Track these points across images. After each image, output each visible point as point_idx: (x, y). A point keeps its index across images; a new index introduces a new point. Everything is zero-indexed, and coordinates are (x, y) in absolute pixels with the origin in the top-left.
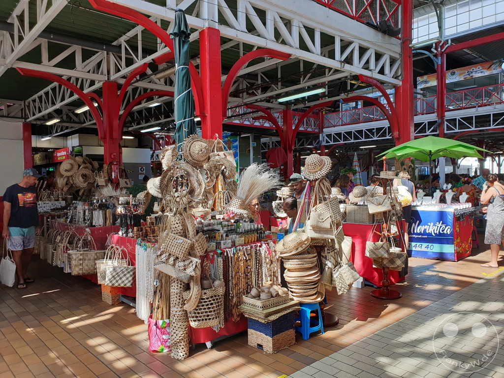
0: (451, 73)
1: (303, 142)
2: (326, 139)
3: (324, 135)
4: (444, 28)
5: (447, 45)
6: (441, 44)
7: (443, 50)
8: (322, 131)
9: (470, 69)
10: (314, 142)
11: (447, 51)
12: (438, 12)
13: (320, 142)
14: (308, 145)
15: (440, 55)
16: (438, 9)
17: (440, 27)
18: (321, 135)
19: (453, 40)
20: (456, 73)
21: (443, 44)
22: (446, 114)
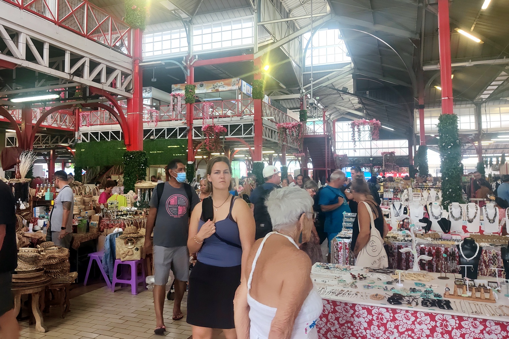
0: (200, 85)
1: (57, 139)
2: (82, 139)
3: (81, 133)
4: (192, 45)
5: (195, 60)
6: (190, 59)
7: (191, 64)
8: (78, 130)
9: (215, 83)
10: (69, 140)
11: (195, 65)
12: (187, 29)
13: (76, 141)
14: (63, 143)
15: (189, 68)
16: (187, 26)
17: (189, 43)
18: (76, 133)
19: (200, 56)
20: (204, 85)
21: (191, 59)
22: (194, 122)
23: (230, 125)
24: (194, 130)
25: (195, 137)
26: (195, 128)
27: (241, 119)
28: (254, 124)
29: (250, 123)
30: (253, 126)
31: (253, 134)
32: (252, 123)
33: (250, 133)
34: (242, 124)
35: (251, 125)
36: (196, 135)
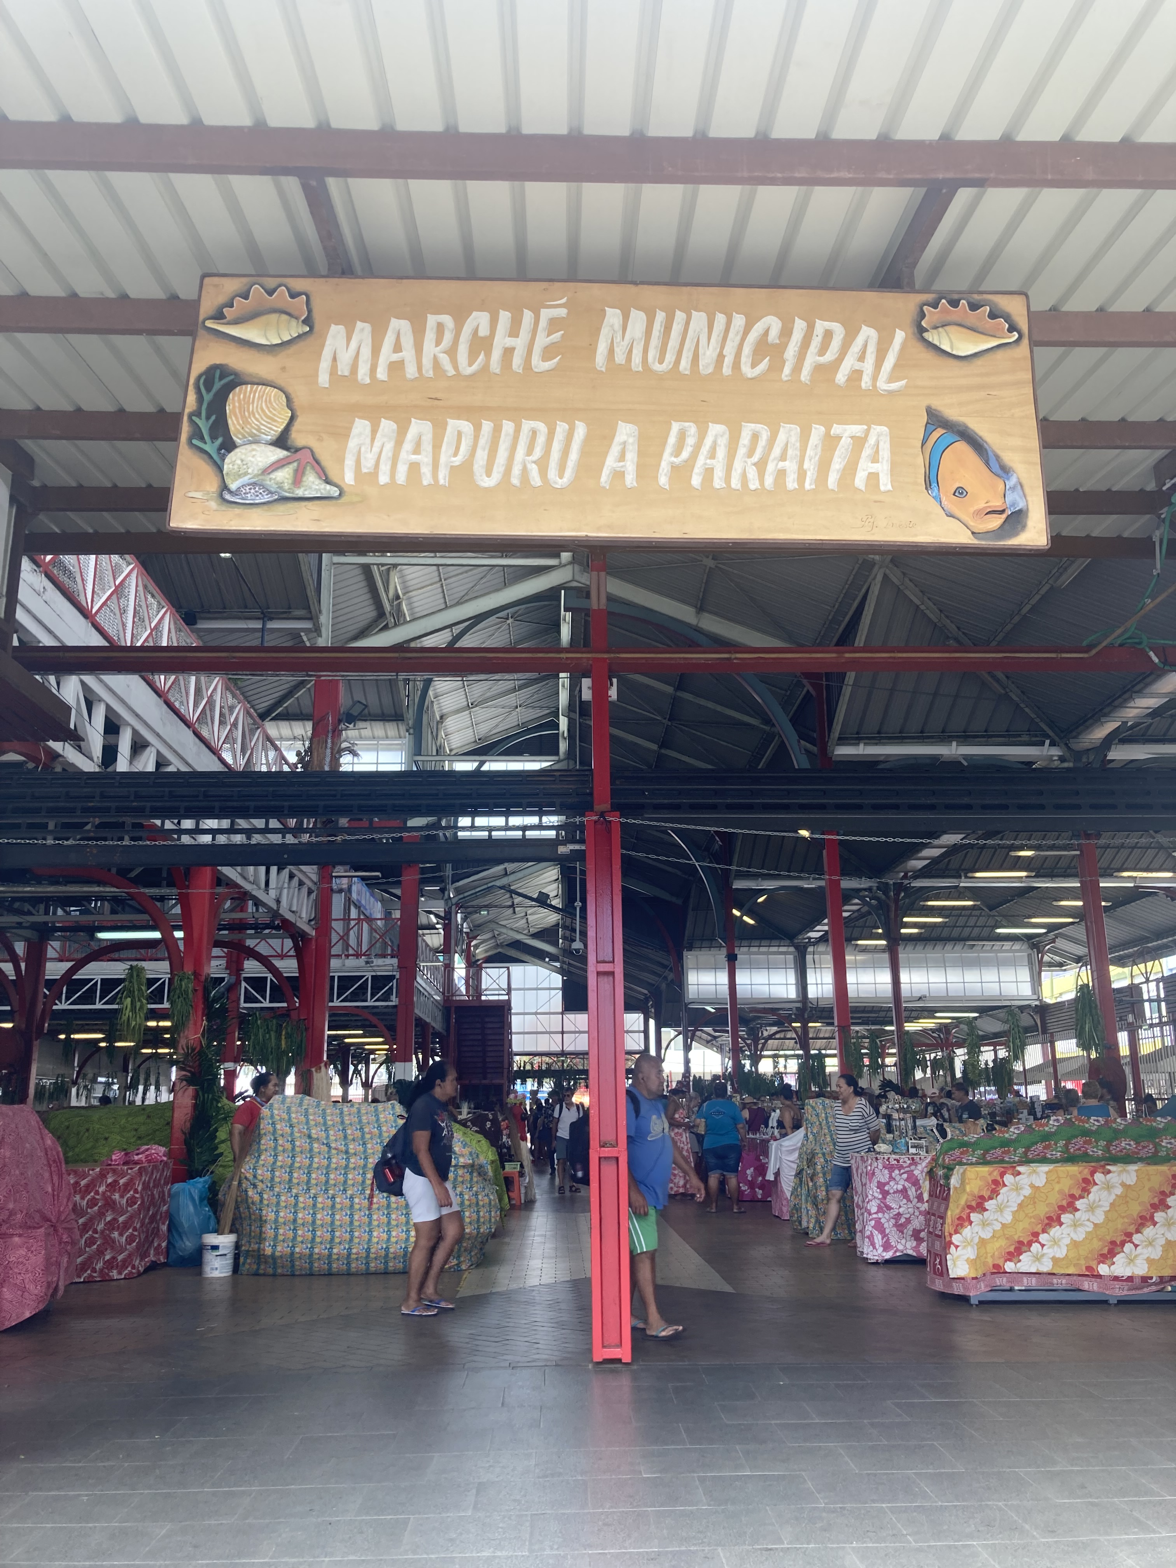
22: (245, 966)
23: (339, 977)
24: (244, 984)
25: (245, 1002)
26: (247, 980)
27: (367, 963)
28: (398, 977)
29: (391, 973)
30: (395, 981)
31: (394, 1001)
32: (395, 973)
33: (386, 997)
34: (369, 975)
35: (391, 978)
36: (249, 999)
